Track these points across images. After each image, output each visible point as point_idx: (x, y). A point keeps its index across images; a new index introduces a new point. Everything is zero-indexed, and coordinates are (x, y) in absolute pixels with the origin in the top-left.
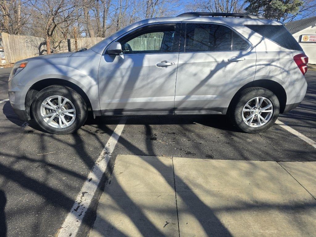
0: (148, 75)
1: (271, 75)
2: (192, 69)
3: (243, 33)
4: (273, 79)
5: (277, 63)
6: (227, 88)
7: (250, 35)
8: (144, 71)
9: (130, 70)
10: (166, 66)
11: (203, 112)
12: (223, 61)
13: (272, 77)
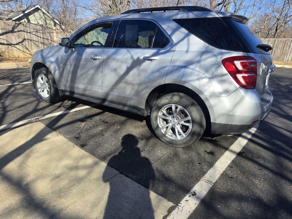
0: (84, 66)
1: (184, 79)
2: (113, 64)
3: (167, 29)
4: (186, 85)
5: (196, 66)
6: (141, 88)
7: (174, 31)
8: (82, 62)
9: (75, 60)
10: (96, 59)
11: (126, 109)
12: (138, 58)
13: (185, 82)
